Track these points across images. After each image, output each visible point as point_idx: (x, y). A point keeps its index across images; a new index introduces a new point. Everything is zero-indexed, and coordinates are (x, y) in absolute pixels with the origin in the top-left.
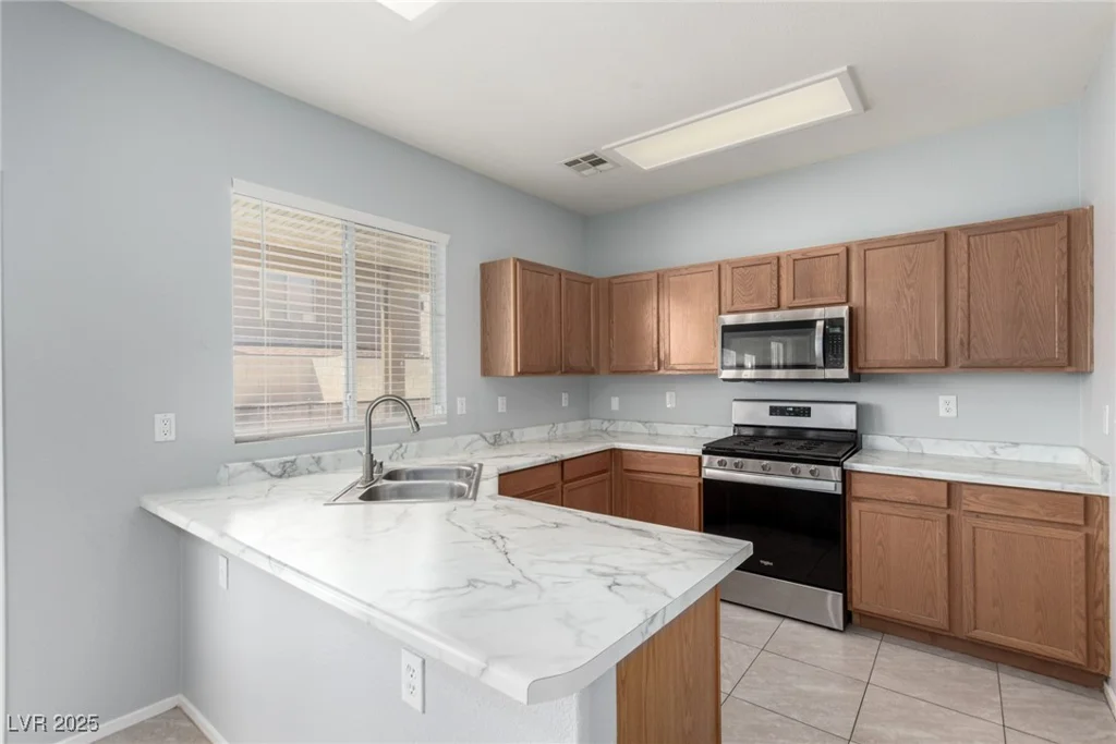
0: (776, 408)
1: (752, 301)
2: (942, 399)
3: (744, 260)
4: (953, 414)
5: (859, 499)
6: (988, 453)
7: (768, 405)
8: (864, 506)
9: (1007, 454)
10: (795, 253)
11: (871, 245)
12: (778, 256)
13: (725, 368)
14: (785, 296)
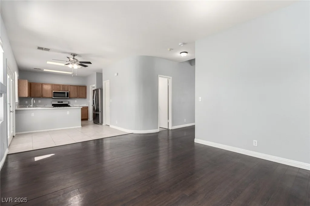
1: (57, 89)
3: (55, 84)
10: (62, 85)
11: (70, 86)
12: (60, 85)
13: (54, 97)
14: (61, 89)
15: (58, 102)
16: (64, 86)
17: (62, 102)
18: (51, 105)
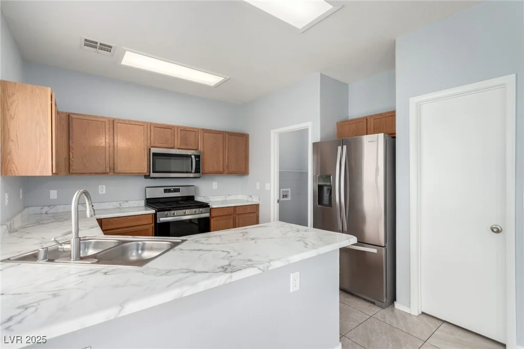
0: (166, 189)
1: (163, 143)
2: (214, 183)
3: (163, 125)
4: (216, 188)
5: (213, 217)
6: (224, 199)
7: (163, 188)
8: (215, 219)
9: (229, 198)
10: (181, 127)
11: (205, 131)
12: (174, 127)
13: (153, 172)
14: (177, 143)
15: (166, 191)
16: (186, 131)
17: (177, 190)
18: (143, 203)
